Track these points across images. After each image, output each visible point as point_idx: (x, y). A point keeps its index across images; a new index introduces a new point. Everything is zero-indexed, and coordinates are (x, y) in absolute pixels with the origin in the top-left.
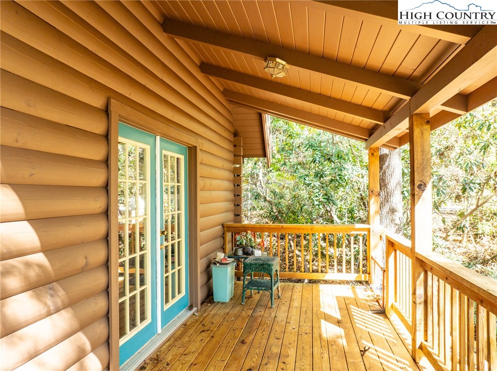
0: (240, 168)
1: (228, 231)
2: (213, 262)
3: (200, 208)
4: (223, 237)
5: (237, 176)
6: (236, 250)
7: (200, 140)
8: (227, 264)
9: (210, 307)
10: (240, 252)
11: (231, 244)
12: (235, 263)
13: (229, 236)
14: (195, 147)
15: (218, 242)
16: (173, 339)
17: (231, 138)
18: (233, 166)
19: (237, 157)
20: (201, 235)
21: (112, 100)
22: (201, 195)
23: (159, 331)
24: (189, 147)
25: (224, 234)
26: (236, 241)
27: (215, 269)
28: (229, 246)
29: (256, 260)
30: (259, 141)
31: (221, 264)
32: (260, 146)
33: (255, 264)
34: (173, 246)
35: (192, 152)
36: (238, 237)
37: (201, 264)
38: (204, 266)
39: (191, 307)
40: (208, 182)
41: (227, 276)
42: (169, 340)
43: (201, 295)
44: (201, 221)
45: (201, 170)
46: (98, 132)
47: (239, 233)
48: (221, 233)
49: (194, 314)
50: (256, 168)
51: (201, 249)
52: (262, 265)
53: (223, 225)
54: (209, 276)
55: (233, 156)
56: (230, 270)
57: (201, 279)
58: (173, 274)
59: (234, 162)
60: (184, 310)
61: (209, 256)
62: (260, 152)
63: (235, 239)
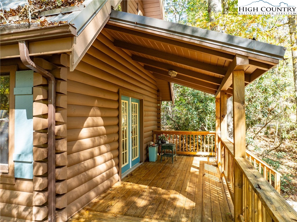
0: (160, 106)
1: (155, 133)
2: (149, 145)
3: (144, 123)
4: (153, 136)
5: (159, 109)
6: (158, 141)
7: (144, 96)
8: (155, 146)
9: (148, 163)
10: (160, 142)
11: (156, 139)
12: (158, 146)
13: (155, 136)
14: (142, 100)
15: (151, 138)
16: (135, 171)
17: (156, 93)
18: (157, 105)
19: (159, 102)
20: (145, 134)
21: (120, 89)
22: (144, 118)
23: (131, 168)
24: (140, 100)
25: (153, 135)
26: (158, 138)
27: (150, 149)
28: (155, 140)
29: (167, 145)
30: (169, 94)
31: (152, 146)
32: (169, 96)
33: (166, 146)
34: (135, 137)
35: (141, 102)
36: (159, 136)
37: (144, 146)
38: (146, 147)
39: (141, 162)
40: (147, 113)
41: (154, 151)
42: (134, 171)
43: (144, 158)
44: (145, 129)
45: (145, 108)
46: (116, 100)
47: (159, 135)
48: (152, 134)
49: (142, 165)
50: (168, 105)
51: (145, 140)
52: (169, 146)
53: (152, 131)
54: (147, 151)
55: (157, 101)
56: (156, 149)
57: (144, 152)
58: (135, 148)
59: (158, 103)
60: (138, 163)
61: (147, 143)
62: (169, 98)
63: (158, 137)
